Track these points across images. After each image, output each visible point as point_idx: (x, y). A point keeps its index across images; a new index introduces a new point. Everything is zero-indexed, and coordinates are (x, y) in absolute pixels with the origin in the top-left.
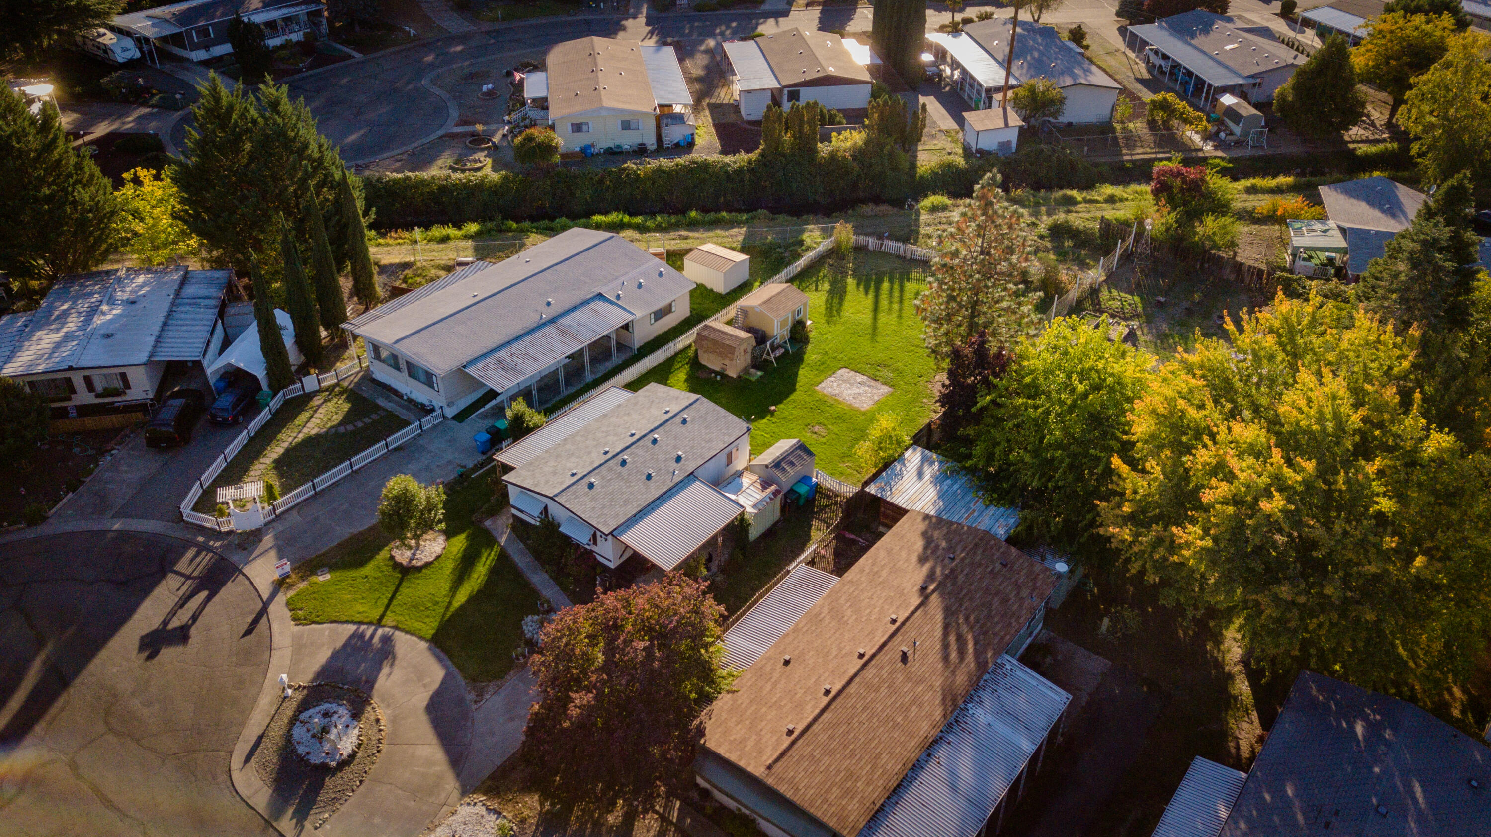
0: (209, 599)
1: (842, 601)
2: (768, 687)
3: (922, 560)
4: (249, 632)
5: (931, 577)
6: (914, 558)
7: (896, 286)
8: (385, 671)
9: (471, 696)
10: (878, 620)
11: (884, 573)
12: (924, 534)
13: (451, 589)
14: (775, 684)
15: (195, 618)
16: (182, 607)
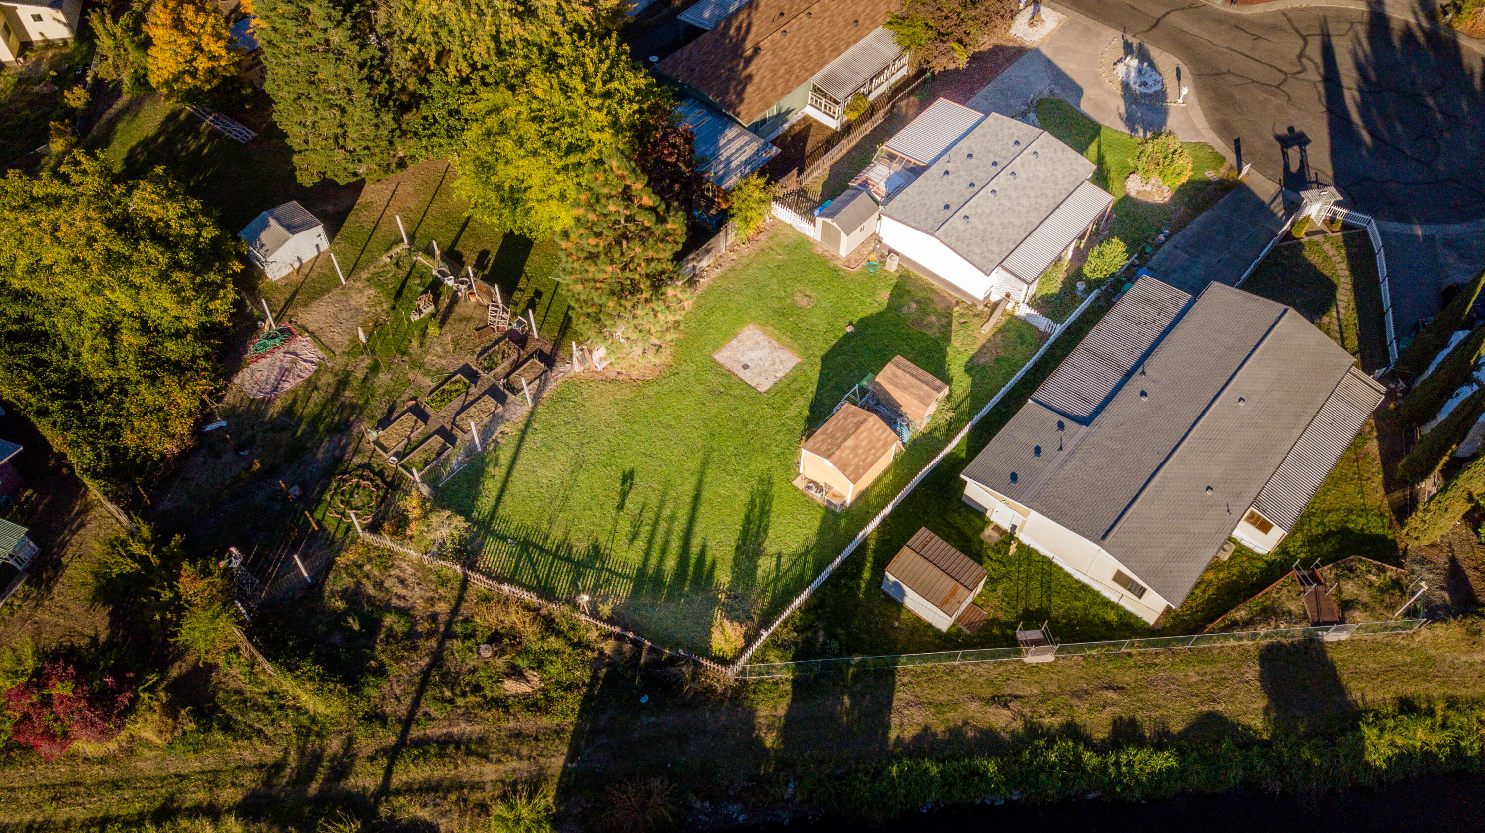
0: (1286, 167)
1: (815, 57)
2: (868, 10)
3: (750, 77)
4: (1237, 142)
5: (749, 61)
6: (757, 79)
7: (653, 562)
8: (1122, 110)
9: (1057, 92)
10: (794, 36)
11: (782, 71)
12: (742, 101)
13: (1103, 157)
14: (864, 11)
15: (1285, 155)
16: (1302, 162)
